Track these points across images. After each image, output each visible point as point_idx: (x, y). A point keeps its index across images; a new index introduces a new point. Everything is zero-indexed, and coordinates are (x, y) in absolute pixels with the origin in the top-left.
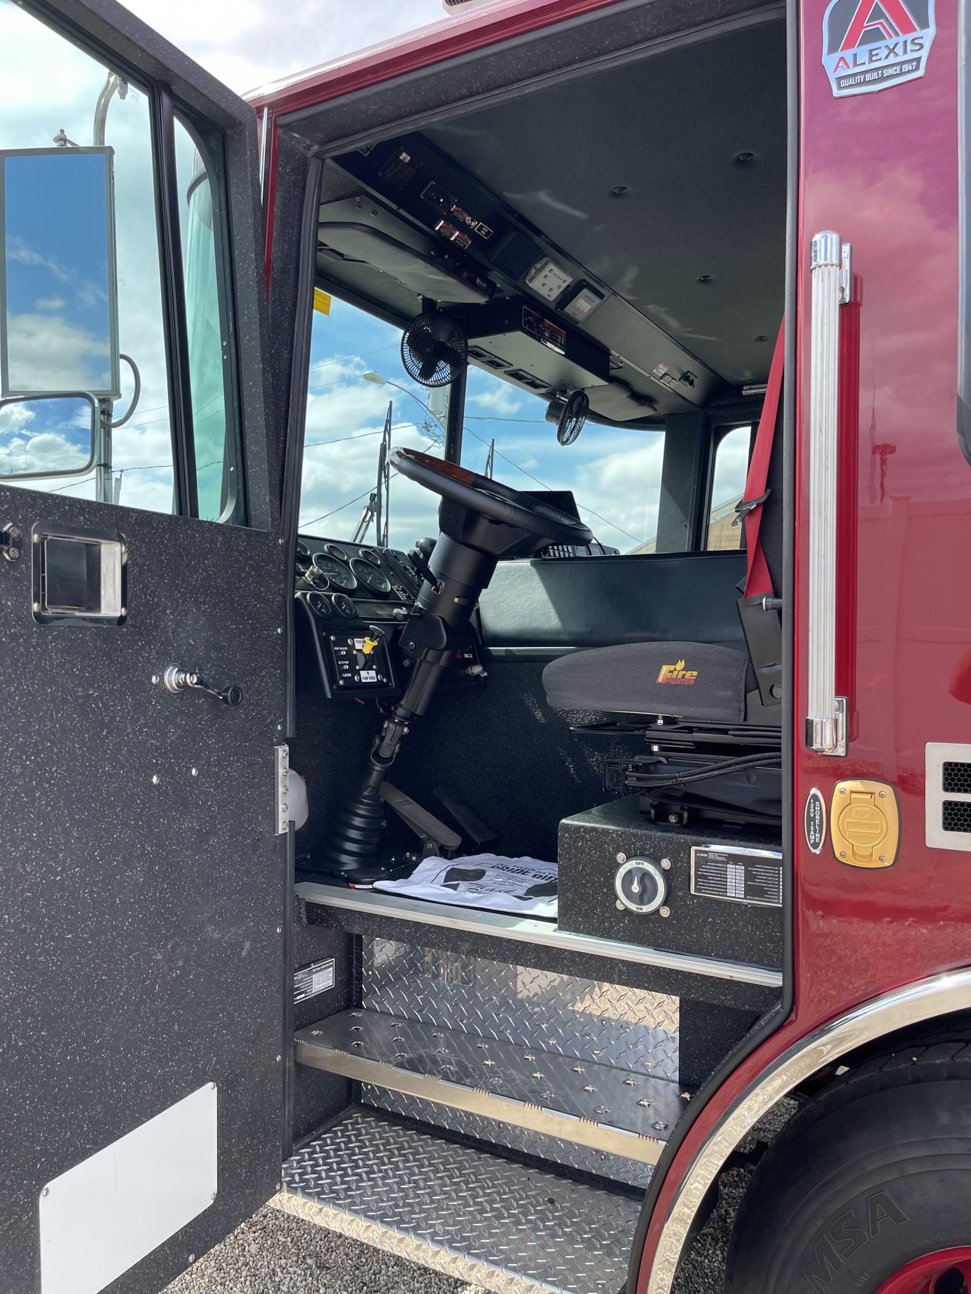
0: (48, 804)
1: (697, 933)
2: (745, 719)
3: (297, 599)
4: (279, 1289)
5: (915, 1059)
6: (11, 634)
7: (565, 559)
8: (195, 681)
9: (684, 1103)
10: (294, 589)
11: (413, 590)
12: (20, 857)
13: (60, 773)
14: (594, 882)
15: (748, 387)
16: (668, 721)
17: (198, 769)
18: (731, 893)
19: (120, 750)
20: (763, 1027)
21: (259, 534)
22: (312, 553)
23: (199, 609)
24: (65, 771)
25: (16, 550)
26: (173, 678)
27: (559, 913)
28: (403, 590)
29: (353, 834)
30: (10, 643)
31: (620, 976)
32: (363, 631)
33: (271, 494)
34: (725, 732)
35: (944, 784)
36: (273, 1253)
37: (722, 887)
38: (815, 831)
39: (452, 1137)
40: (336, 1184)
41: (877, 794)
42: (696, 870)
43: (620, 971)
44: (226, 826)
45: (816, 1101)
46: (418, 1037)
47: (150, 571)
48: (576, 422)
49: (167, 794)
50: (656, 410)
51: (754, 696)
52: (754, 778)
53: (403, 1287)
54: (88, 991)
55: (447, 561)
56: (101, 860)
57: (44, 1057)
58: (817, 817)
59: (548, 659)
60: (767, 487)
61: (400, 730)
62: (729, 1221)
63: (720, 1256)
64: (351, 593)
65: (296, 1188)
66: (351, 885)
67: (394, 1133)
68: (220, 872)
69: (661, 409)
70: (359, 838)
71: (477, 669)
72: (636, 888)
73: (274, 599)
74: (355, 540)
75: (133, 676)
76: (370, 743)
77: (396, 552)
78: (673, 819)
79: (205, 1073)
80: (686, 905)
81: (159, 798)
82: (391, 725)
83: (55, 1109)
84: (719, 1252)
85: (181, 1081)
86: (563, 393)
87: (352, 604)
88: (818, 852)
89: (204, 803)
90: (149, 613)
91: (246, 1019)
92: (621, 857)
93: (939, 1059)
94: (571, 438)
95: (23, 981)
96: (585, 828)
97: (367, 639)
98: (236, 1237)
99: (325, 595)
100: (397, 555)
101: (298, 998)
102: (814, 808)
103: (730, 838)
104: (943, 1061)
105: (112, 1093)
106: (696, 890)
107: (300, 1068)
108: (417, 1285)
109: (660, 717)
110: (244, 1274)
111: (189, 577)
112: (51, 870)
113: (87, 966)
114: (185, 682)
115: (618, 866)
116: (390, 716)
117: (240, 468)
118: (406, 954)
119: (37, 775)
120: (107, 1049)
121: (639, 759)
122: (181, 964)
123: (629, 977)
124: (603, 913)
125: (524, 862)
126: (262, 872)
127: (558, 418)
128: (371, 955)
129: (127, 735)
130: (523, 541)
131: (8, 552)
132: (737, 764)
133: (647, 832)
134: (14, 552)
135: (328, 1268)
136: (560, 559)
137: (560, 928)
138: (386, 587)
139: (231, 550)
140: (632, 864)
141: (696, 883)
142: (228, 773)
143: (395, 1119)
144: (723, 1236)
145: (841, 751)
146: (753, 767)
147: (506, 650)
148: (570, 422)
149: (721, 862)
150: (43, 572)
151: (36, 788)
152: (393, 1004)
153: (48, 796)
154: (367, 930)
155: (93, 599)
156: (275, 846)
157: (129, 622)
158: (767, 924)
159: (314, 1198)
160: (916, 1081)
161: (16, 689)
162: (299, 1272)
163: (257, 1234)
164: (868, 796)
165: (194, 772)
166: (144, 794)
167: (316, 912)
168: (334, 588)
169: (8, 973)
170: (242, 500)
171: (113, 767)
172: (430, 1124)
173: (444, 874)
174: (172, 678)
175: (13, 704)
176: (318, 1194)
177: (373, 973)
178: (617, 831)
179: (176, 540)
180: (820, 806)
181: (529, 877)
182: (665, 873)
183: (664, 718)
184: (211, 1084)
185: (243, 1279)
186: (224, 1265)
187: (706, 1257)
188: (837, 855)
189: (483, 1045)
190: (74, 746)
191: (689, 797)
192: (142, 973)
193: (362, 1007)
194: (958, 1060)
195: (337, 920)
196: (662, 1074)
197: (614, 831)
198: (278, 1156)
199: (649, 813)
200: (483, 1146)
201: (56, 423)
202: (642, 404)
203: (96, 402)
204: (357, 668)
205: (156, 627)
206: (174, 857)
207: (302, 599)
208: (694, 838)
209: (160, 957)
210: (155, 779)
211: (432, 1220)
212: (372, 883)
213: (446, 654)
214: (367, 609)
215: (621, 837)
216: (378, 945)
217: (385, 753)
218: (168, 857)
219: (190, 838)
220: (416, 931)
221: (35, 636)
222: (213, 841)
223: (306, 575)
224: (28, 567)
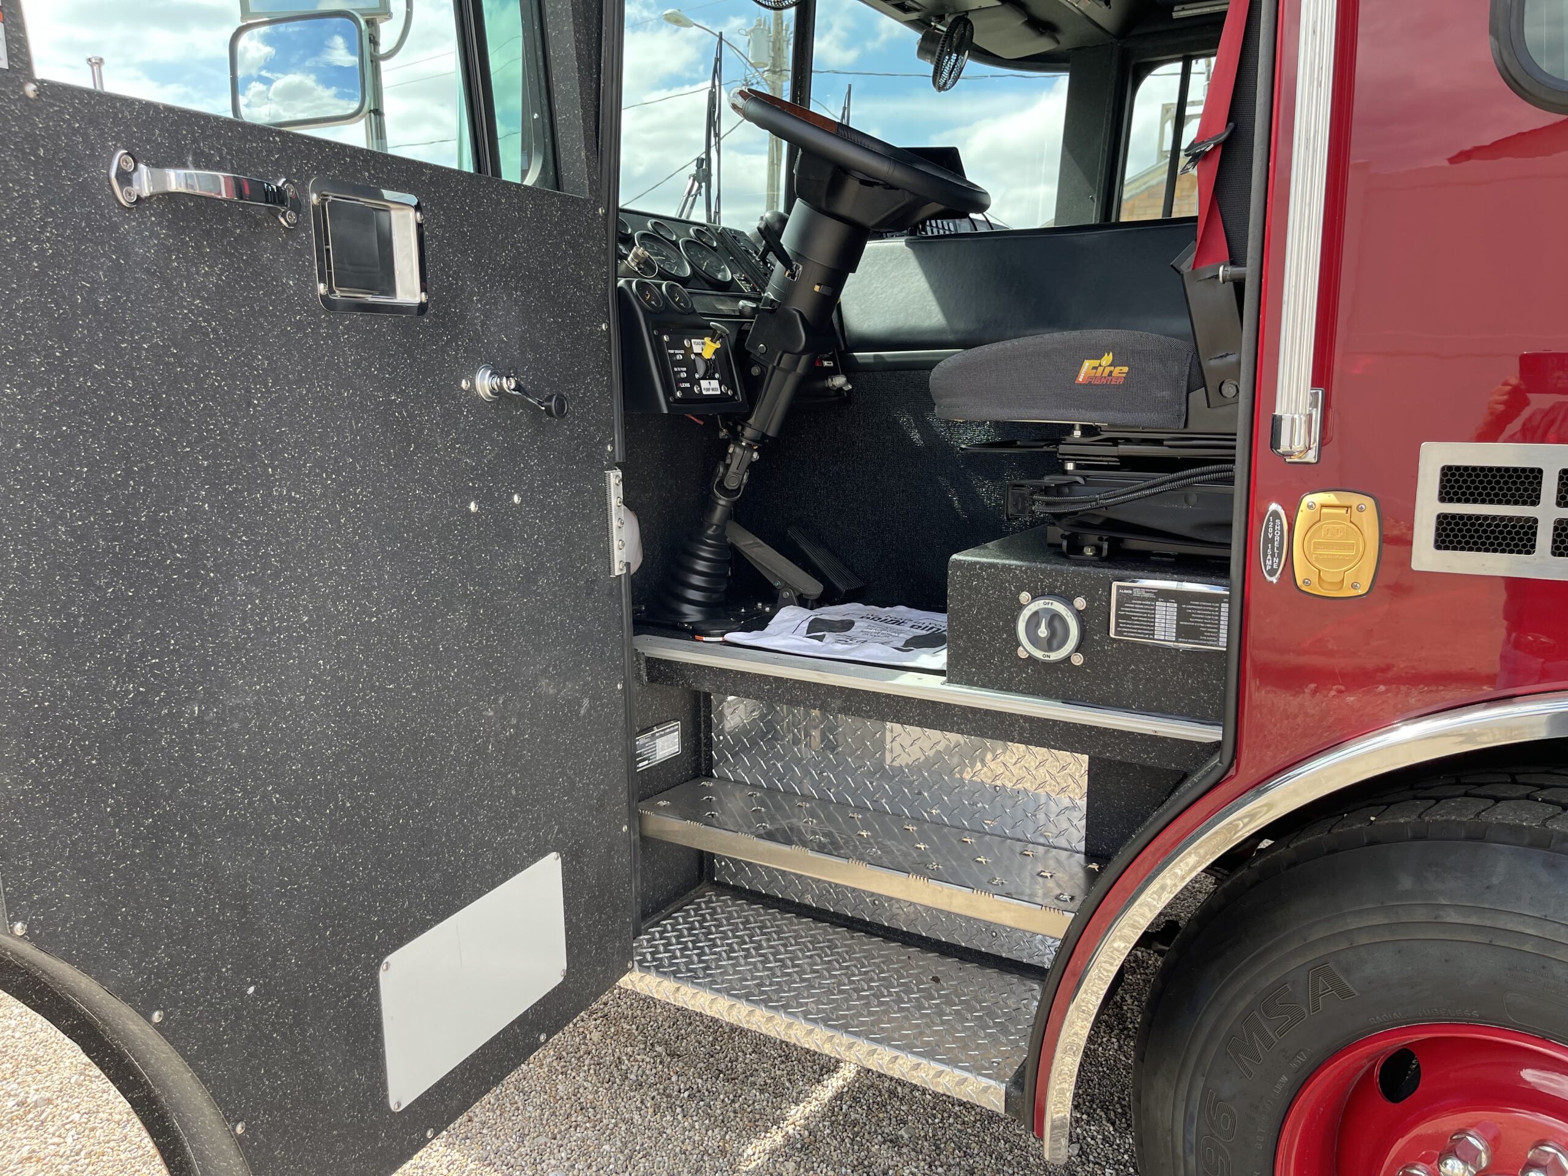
0: (355, 533)
1: (1116, 684)
2: (1186, 426)
3: (621, 288)
4: (627, 1078)
5: (1373, 818)
6: (296, 322)
7: (945, 236)
8: (513, 386)
9: (1092, 877)
10: (616, 276)
11: (760, 278)
12: (330, 593)
13: (365, 496)
14: (992, 627)
15: (1180, 7)
16: (1087, 431)
17: (520, 496)
18: (1159, 635)
19: (431, 470)
20: (1195, 784)
21: (575, 201)
22: (634, 231)
23: (510, 295)
24: (372, 493)
25: (293, 214)
26: (486, 382)
27: (949, 664)
28: (746, 280)
29: (696, 580)
30: (296, 333)
31: (1021, 734)
32: (701, 330)
33: (587, 150)
34: (1158, 442)
35: (1441, 493)
36: (618, 1041)
37: (1150, 629)
38: (1273, 556)
39: (819, 915)
40: (693, 963)
41: (1354, 508)
42: (1118, 609)
43: (1022, 728)
44: (556, 565)
45: (1249, 867)
46: (778, 807)
47: (450, 245)
48: (957, 60)
49: (487, 525)
50: (1058, 42)
51: (1198, 395)
52: (1193, 499)
53: (763, 1075)
54: (416, 748)
55: (805, 236)
56: (419, 600)
57: (375, 819)
58: (1277, 538)
59: (929, 365)
60: (1229, 121)
61: (749, 455)
62: (1125, 1008)
63: (1116, 1044)
64: (684, 281)
65: (648, 967)
66: (697, 637)
67: (753, 912)
68: (552, 619)
69: (1066, 41)
70: (703, 585)
71: (839, 381)
72: (1043, 632)
73: (596, 286)
74: (681, 215)
75: (440, 380)
76: (712, 473)
77: (735, 231)
78: (1089, 552)
79: (547, 842)
80: (1104, 651)
81: (478, 529)
82: (738, 450)
83: (391, 877)
84: (1114, 1040)
85: (522, 850)
86: (941, 18)
87: (687, 296)
88: (1274, 580)
89: (531, 536)
90: (453, 300)
91: (588, 785)
92: (1025, 596)
93: (1404, 817)
94: (950, 82)
95: (346, 735)
96: (982, 565)
97: (707, 340)
98: (575, 1025)
99: (655, 284)
100: (737, 235)
101: (641, 765)
102: (1274, 527)
103: (1161, 572)
104: (1408, 819)
105: (450, 861)
106: (1117, 633)
107: (645, 840)
108: (778, 1072)
109: (1077, 427)
110: (587, 1062)
111: (496, 255)
112: (365, 611)
113: (413, 720)
114: (501, 387)
115: (1021, 607)
116: (736, 437)
117: (546, 114)
118: (762, 717)
119: (341, 497)
120: (441, 813)
121: (1049, 480)
122: (514, 721)
123: (1032, 735)
124: (1002, 662)
125: (898, 612)
126: (599, 619)
127: (933, 54)
128: (721, 716)
129: (438, 452)
130: (903, 207)
131: (284, 216)
132: (1171, 481)
133: (1058, 567)
134: (291, 216)
135: (679, 1056)
136: (939, 237)
137: (950, 681)
138: (725, 277)
139: (544, 221)
140: (1040, 604)
141: (1117, 625)
142: (555, 501)
143: (754, 897)
144: (1119, 1024)
145: (1311, 457)
146: (1190, 485)
147: (875, 356)
148: (950, 59)
149: (1149, 599)
150: (327, 244)
151: (340, 512)
152: (748, 772)
153: (355, 523)
154: (719, 688)
155: (386, 281)
156: (611, 589)
157: (431, 311)
158: (1203, 670)
159: (669, 977)
160: (1371, 843)
161: (308, 391)
162: (648, 1060)
163: (598, 1022)
164: (1344, 511)
165: (516, 499)
166: (462, 524)
167: (659, 669)
168: (664, 275)
169: (329, 727)
170: (550, 157)
171: (425, 491)
172: (794, 902)
173: (806, 625)
174: (484, 383)
175: (306, 409)
176: (674, 973)
177: (725, 737)
178: (1021, 567)
179: (479, 206)
180: (1282, 525)
181: (906, 627)
182: (1079, 615)
183: (1083, 428)
184: (554, 855)
185: (586, 1068)
186: (564, 1054)
187: (1100, 1045)
188: (1299, 582)
189: (855, 816)
190: (378, 464)
191: (1111, 524)
192: (473, 731)
193: (712, 776)
194: (1427, 819)
195: (683, 677)
196: (1065, 844)
197: (1017, 566)
198: (628, 932)
199: (1060, 546)
200: (854, 924)
201: (304, 58)
202: (1041, 34)
203: (363, 23)
204: (697, 376)
205: (463, 318)
206: (500, 599)
207: (626, 287)
208: (1117, 572)
209: (491, 714)
210: (473, 507)
211: (804, 998)
212: (722, 635)
213: (804, 359)
214: (706, 302)
215: (1026, 573)
216: (729, 707)
217: (732, 484)
218: (493, 599)
219: (518, 576)
220: (778, 688)
221: (324, 325)
222: (542, 581)
223: (629, 259)
224: (309, 236)
